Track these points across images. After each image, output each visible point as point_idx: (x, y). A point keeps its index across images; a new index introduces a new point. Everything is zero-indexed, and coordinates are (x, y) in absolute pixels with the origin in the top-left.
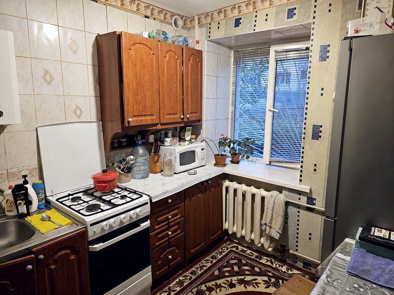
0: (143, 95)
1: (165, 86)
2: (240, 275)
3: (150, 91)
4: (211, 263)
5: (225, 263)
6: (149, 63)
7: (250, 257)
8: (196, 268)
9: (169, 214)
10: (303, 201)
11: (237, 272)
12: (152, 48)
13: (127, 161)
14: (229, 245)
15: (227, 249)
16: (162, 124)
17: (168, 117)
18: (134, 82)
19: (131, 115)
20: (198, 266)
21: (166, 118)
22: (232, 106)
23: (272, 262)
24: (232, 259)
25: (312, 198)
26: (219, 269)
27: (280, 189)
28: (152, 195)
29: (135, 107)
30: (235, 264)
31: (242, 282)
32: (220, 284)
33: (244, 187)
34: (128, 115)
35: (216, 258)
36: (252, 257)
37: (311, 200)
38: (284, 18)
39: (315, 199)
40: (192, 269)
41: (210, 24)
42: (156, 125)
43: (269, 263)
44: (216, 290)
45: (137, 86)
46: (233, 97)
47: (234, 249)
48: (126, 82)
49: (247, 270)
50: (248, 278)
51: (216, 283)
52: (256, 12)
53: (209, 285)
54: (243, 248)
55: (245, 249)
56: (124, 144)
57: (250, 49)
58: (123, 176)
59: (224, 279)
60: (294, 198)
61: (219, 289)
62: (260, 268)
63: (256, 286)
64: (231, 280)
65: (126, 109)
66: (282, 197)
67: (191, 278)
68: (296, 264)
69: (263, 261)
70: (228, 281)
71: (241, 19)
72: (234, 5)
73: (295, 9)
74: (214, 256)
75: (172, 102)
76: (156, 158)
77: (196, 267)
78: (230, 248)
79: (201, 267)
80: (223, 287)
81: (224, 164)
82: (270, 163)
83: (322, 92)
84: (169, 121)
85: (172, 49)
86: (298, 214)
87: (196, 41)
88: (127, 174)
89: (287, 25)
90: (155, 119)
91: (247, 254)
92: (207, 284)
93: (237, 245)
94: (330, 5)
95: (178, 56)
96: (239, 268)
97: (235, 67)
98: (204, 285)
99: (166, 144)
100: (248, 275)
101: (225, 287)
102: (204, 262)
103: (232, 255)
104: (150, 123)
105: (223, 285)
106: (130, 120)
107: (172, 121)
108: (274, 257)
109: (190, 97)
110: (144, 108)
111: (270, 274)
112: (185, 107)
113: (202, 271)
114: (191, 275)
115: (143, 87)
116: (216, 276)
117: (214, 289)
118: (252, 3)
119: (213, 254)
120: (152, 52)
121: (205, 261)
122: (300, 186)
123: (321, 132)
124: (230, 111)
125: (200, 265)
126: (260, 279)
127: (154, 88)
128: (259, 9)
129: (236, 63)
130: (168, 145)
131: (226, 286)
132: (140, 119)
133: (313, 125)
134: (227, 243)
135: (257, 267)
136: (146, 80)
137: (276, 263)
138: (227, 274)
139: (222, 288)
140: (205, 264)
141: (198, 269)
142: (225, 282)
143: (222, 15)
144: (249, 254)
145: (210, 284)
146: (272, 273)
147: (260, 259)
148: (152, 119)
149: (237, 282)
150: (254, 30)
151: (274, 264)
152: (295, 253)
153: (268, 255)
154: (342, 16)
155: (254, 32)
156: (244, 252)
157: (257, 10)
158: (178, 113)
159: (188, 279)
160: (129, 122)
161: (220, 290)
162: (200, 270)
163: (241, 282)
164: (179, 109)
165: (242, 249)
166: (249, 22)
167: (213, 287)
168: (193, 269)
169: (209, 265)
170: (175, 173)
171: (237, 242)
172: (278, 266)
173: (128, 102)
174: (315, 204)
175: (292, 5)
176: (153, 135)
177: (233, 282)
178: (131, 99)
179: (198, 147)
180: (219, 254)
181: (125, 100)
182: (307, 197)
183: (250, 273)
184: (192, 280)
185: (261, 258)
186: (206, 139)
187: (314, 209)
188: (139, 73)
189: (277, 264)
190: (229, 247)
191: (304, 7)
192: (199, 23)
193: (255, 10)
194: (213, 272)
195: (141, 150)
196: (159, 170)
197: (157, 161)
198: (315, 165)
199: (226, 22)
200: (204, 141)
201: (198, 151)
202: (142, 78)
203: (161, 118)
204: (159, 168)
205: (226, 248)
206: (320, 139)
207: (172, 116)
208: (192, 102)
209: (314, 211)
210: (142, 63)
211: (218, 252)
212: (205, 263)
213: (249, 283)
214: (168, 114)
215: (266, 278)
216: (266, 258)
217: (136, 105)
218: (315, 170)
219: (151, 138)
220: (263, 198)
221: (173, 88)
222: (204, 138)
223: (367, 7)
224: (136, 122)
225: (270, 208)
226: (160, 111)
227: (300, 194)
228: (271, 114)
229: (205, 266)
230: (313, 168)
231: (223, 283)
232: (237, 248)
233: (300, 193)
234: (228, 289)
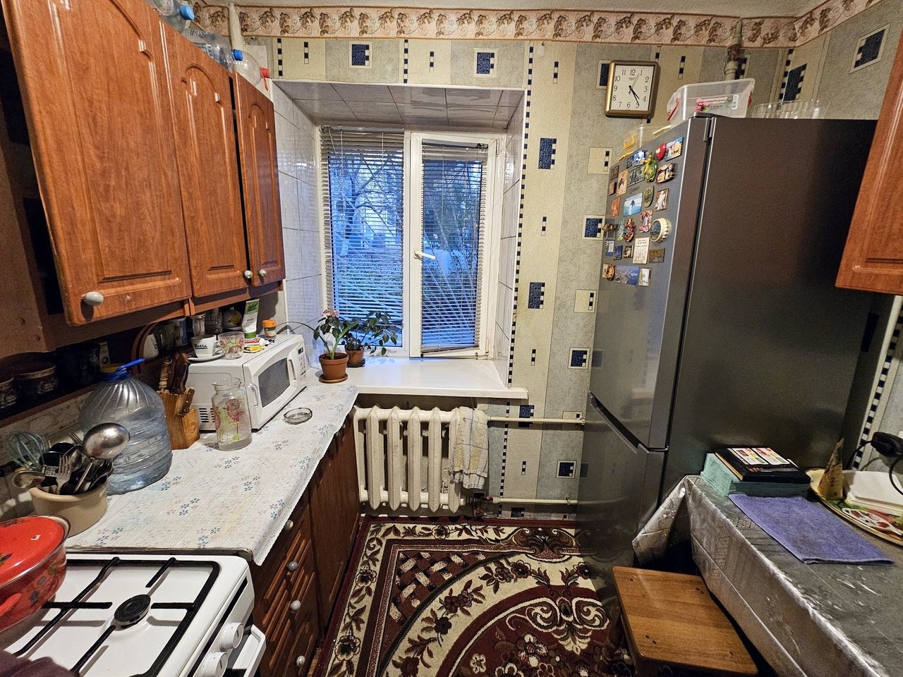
0: (130, 201)
1: (196, 180)
2: (440, 590)
3: (153, 187)
4: (370, 594)
5: (397, 579)
6: (137, 81)
7: (429, 538)
8: (345, 628)
10: (514, 414)
11: (430, 588)
12: (140, 29)
14: (378, 531)
15: (380, 543)
16: (197, 301)
17: (213, 276)
18: (87, 136)
19: (91, 274)
20: (348, 620)
21: (208, 281)
22: (327, 247)
23: (468, 532)
24: (403, 561)
25: (528, 406)
26: (395, 600)
27: (471, 402)
28: (248, 546)
29: (104, 243)
30: (415, 569)
31: (452, 604)
32: (419, 637)
33: (397, 414)
34: (78, 279)
35: (372, 575)
36: (432, 538)
37: (526, 409)
38: (472, 68)
39: (533, 406)
40: (338, 639)
41: (279, 41)
42: (181, 304)
43: (465, 536)
44: (422, 658)
45: (101, 159)
46: (328, 229)
47: (392, 536)
48: (48, 132)
49: (444, 570)
50: (457, 588)
51: (410, 641)
52: (406, 41)
53: (400, 658)
54: (407, 526)
55: (411, 526)
57: (360, 129)
59: (419, 620)
60: (500, 414)
61: (425, 653)
62: (459, 555)
63: (480, 599)
64: (433, 612)
65: (63, 251)
66: (480, 415)
67: (350, 663)
68: (500, 515)
69: (454, 536)
70: (427, 619)
71: (367, 47)
72: (352, 7)
73: (493, 55)
74: (364, 573)
75: (220, 231)
76: (179, 404)
77: (342, 625)
78: (384, 536)
79: (356, 618)
80: (430, 641)
81: (344, 374)
82: (422, 355)
83: (544, 224)
84: (216, 290)
85: (202, 65)
86: (505, 436)
87: (262, 69)
88: (92, 494)
89: (478, 85)
90: (180, 285)
91: (420, 536)
92: (395, 658)
93: (392, 525)
94: (556, 64)
95: (221, 95)
96: (427, 575)
97: (326, 165)
98: (391, 663)
99: (201, 355)
100: (451, 581)
101: (434, 640)
102: (353, 601)
103: (398, 552)
104: (164, 299)
105: (426, 636)
106: (95, 295)
107: (226, 288)
108: (467, 519)
109: (260, 222)
110: (138, 250)
111: (481, 557)
112: (252, 247)
113: (364, 626)
114: (344, 656)
115: (127, 169)
116: (401, 622)
117: (415, 662)
118: (397, 17)
119: (360, 568)
120: (142, 46)
121: (353, 596)
122: (510, 391)
123: (543, 294)
124: (323, 260)
125: (348, 614)
126: (476, 576)
127: (163, 180)
128: (412, 36)
130: (210, 356)
131: (434, 634)
132: (129, 288)
133: (531, 283)
134: (372, 529)
135: (454, 553)
136: (132, 145)
137: (474, 528)
138: (416, 603)
139: (431, 646)
140: (358, 607)
141: (352, 629)
142: (425, 625)
143: (315, 26)
144: (423, 533)
145: (400, 653)
146: (484, 553)
147: (447, 534)
148: (169, 288)
149: (444, 610)
150: (405, 81)
151: (474, 533)
152: (502, 500)
153: (454, 519)
154: (575, 91)
155: (405, 85)
156: (410, 532)
157: (408, 36)
158: (237, 264)
159: (345, 672)
160: (87, 306)
161: (431, 654)
162: (359, 629)
164: (238, 253)
165: (404, 527)
166: (390, 60)
167: (411, 655)
168: (340, 635)
169: (368, 601)
170: (255, 430)
171: (386, 516)
172: (479, 533)
173: (73, 224)
174: (532, 415)
175: (485, 46)
177: (440, 615)
178: (82, 212)
179: (289, 349)
180: (371, 563)
181: (55, 211)
182: (521, 406)
183: (451, 575)
184: (355, 668)
185: (446, 530)
186: (291, 325)
187: (531, 423)
188: (104, 106)
189: (476, 529)
190: (379, 536)
191: (510, 56)
192: (243, 30)
193: (402, 35)
194: (389, 616)
196: (195, 434)
197: (185, 409)
198: (534, 351)
199: (328, 48)
200: (288, 330)
201: (292, 356)
202: (118, 134)
203: (194, 280)
204: (193, 427)
205: (377, 542)
206: (541, 306)
207: (223, 275)
208: (265, 235)
209: (530, 425)
210: (112, 70)
211: (365, 559)
212: (357, 602)
213: (465, 600)
214: (213, 268)
215: (481, 571)
216: (453, 527)
217: (110, 237)
218: (533, 359)
219: (150, 347)
220: (445, 426)
221: (219, 191)
222: (288, 324)
223: (615, 83)
224: (117, 302)
225: (464, 443)
226: (189, 261)
227: (508, 404)
228: (419, 263)
229: (362, 610)
230: (531, 355)
231: (422, 630)
232: (397, 532)
233: (508, 402)
234: (440, 639)
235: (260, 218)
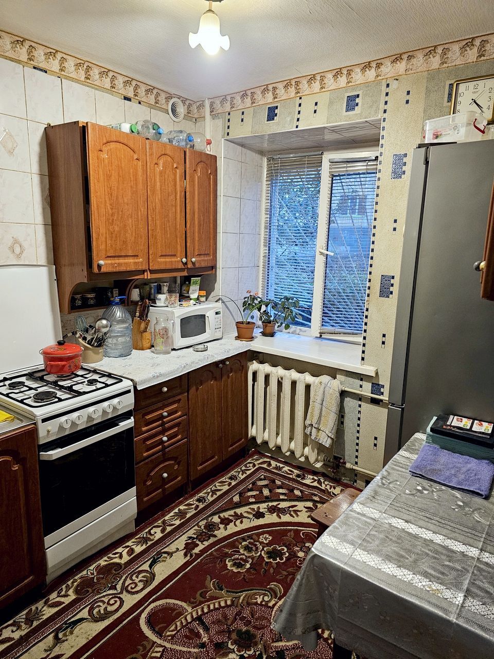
0: (122, 224)
1: (157, 211)
2: (272, 501)
3: (133, 217)
4: (229, 486)
5: (251, 486)
6: (131, 173)
7: (289, 476)
8: (205, 493)
9: (163, 410)
10: (366, 390)
11: (267, 497)
12: (136, 150)
13: (97, 327)
14: (257, 460)
15: (254, 465)
16: (152, 272)
17: (162, 260)
18: (108, 202)
19: (103, 254)
20: (209, 491)
21: (158, 262)
22: (265, 246)
23: (319, 482)
24: (261, 480)
25: (379, 385)
26: (241, 494)
27: (333, 372)
28: (136, 379)
29: (109, 242)
30: (266, 486)
31: (274, 510)
32: (241, 513)
33: (279, 371)
34: (98, 255)
35: (237, 479)
36: (291, 476)
37: (377, 388)
38: (342, 109)
39: (384, 386)
40: (199, 495)
41: (229, 114)
42: (143, 272)
43: (315, 484)
44: (235, 522)
45: (112, 209)
46: (267, 232)
47: (265, 466)
48: (95, 203)
49: (283, 494)
50: (283, 505)
51: (235, 512)
52: (300, 98)
53: (224, 516)
54: (278, 464)
55: (281, 465)
56: (92, 302)
57: (292, 155)
58: (90, 353)
59: (248, 507)
60: (352, 386)
61: (239, 521)
62: (301, 491)
63: (294, 515)
64: (259, 508)
65: (94, 245)
66: (336, 385)
67: (197, 506)
68: (355, 484)
69: (307, 481)
70: (253, 509)
71: (277, 107)
72: (267, 85)
73: (358, 96)
74: (233, 476)
75: (168, 236)
76: (143, 325)
77: (205, 491)
78: (259, 464)
79: (214, 492)
80: (246, 517)
81: (251, 337)
82: (321, 336)
83: (395, 225)
84: (163, 267)
85: (168, 152)
86: (359, 409)
87: (207, 140)
88: (96, 348)
89: (345, 121)
90: (142, 263)
91: (283, 472)
92: (222, 515)
93: (269, 460)
94: (408, 93)
95: (178, 163)
96: (270, 491)
97: (269, 184)
98: (218, 516)
99: (158, 303)
100: (283, 500)
101: (249, 518)
102: (217, 484)
103: (262, 474)
104: (133, 268)
105: (245, 515)
106: (101, 262)
107: (169, 267)
108: (324, 475)
109: (197, 230)
110: (123, 245)
111: (316, 499)
112: (188, 244)
113: (215, 497)
114: (197, 503)
115: (122, 211)
116: (236, 503)
117: (231, 521)
118: (294, 84)
119: (233, 473)
120: (136, 157)
121: (220, 482)
122: (362, 367)
123: (392, 285)
124: (262, 255)
125: (211, 488)
126: (300, 505)
127: (139, 213)
128: (304, 94)
129: (272, 177)
130: (163, 304)
131: (251, 516)
132: (117, 261)
133: (382, 276)
134: (254, 458)
135: (298, 489)
136: (126, 201)
137: (326, 483)
138: (252, 500)
139: (244, 520)
140: (219, 488)
141: (208, 495)
142: (249, 510)
143: (248, 101)
144: (287, 472)
145: (226, 515)
146: (320, 497)
147: (303, 479)
148: (135, 263)
149: (266, 510)
150: (297, 127)
151: (323, 484)
152: (354, 467)
153: (314, 473)
154: (425, 111)
155: (297, 129)
156: (280, 469)
157: (302, 94)
158: (179, 254)
159: (193, 508)
160: (99, 267)
161: (241, 522)
162: (212, 496)
163: (272, 510)
164: (180, 248)
165: (276, 465)
166: (290, 113)
167: (231, 518)
168: (201, 494)
169: (226, 488)
170: (174, 349)
171: (270, 455)
172: (328, 487)
173: (99, 235)
174: (382, 394)
175: (353, 90)
176: (138, 290)
177: (261, 510)
178: (103, 230)
179: (209, 309)
180: (241, 473)
181: (94, 231)
182: (372, 383)
183: (286, 498)
184: (199, 509)
185: (304, 476)
186: (223, 298)
187: (382, 401)
188: (115, 188)
189: (328, 484)
190: (256, 463)
191: (371, 94)
192: (211, 112)
193: (298, 95)
194: (232, 498)
195: (118, 313)
196: (148, 345)
197: (145, 330)
198: (384, 336)
199: (255, 112)
200: (220, 301)
201: (210, 315)
202: (120, 197)
203: (150, 261)
204: (148, 341)
205: (252, 464)
206: (391, 296)
207: (168, 259)
208: (200, 238)
209: (381, 403)
210: (121, 172)
211: (239, 470)
212: (219, 486)
213: (284, 511)
214: (162, 256)
215: (310, 504)
216: (312, 477)
217: (111, 240)
218: (383, 343)
219: (135, 294)
220: (308, 387)
221: (170, 215)
222: (220, 297)
223: (459, 99)
224: (111, 266)
225: (317, 401)
226: (149, 251)
227: (362, 380)
228: (323, 259)
229: (220, 490)
230: (381, 339)
231: (245, 512)
232: (270, 464)
233: (361, 377)
234: (252, 520)
235: (197, 228)
